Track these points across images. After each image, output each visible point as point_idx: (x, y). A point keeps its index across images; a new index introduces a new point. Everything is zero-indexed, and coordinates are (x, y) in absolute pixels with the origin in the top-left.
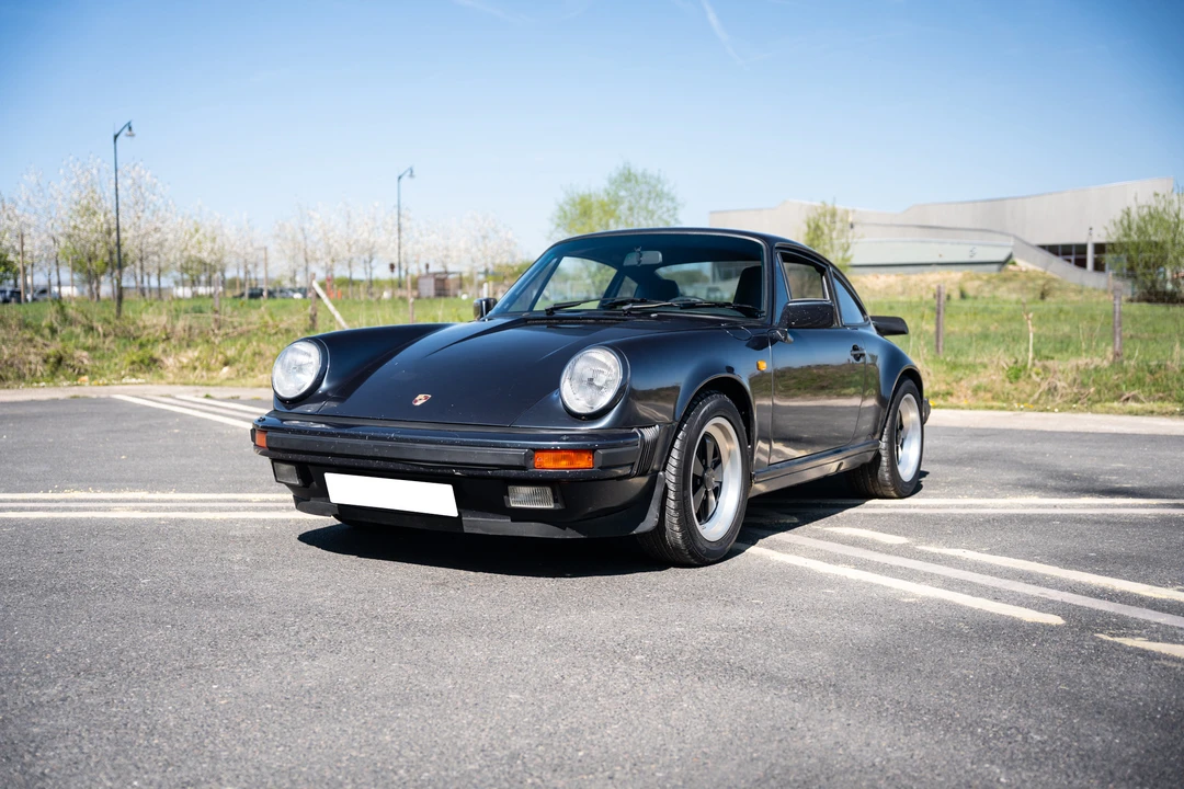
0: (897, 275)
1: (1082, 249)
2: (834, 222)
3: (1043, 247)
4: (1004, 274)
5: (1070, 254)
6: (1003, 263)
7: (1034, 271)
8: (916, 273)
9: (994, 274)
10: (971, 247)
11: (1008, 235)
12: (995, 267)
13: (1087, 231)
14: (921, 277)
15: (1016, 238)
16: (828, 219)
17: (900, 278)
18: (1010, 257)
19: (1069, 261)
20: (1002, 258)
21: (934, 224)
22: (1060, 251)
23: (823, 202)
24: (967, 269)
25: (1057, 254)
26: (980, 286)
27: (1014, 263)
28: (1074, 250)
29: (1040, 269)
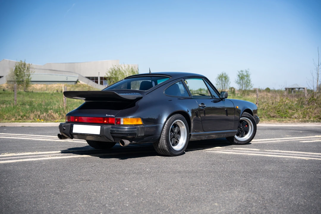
0: (44, 85)
1: (97, 78)
2: (25, 67)
3: (86, 77)
4: (76, 85)
5: (94, 80)
6: (76, 82)
7: (85, 84)
8: (50, 84)
9: (74, 85)
10: (66, 77)
11: (77, 74)
12: (74, 83)
13: (98, 73)
14: (52, 85)
15: (79, 75)
16: (23, 66)
17: (45, 85)
18: (78, 80)
19: (94, 81)
20: (76, 80)
21: (54, 69)
22: (91, 79)
23: (21, 61)
24: (66, 83)
25: (90, 79)
26: (70, 88)
27: (79, 82)
28: (95, 79)
29: (86, 84)
